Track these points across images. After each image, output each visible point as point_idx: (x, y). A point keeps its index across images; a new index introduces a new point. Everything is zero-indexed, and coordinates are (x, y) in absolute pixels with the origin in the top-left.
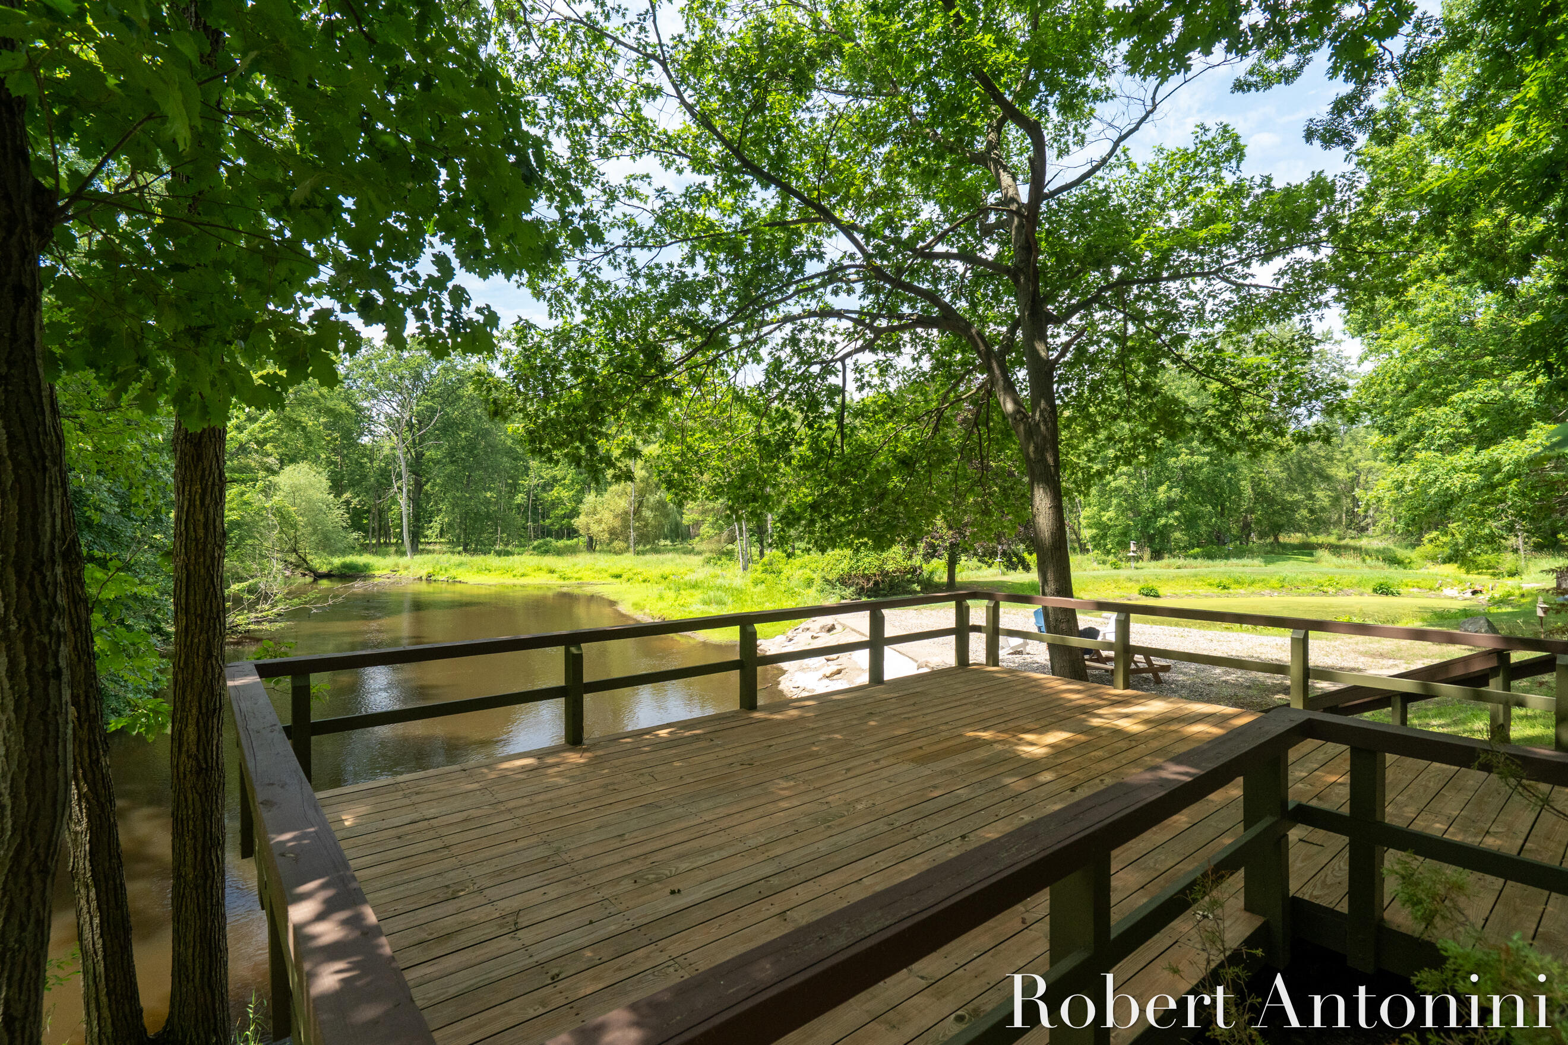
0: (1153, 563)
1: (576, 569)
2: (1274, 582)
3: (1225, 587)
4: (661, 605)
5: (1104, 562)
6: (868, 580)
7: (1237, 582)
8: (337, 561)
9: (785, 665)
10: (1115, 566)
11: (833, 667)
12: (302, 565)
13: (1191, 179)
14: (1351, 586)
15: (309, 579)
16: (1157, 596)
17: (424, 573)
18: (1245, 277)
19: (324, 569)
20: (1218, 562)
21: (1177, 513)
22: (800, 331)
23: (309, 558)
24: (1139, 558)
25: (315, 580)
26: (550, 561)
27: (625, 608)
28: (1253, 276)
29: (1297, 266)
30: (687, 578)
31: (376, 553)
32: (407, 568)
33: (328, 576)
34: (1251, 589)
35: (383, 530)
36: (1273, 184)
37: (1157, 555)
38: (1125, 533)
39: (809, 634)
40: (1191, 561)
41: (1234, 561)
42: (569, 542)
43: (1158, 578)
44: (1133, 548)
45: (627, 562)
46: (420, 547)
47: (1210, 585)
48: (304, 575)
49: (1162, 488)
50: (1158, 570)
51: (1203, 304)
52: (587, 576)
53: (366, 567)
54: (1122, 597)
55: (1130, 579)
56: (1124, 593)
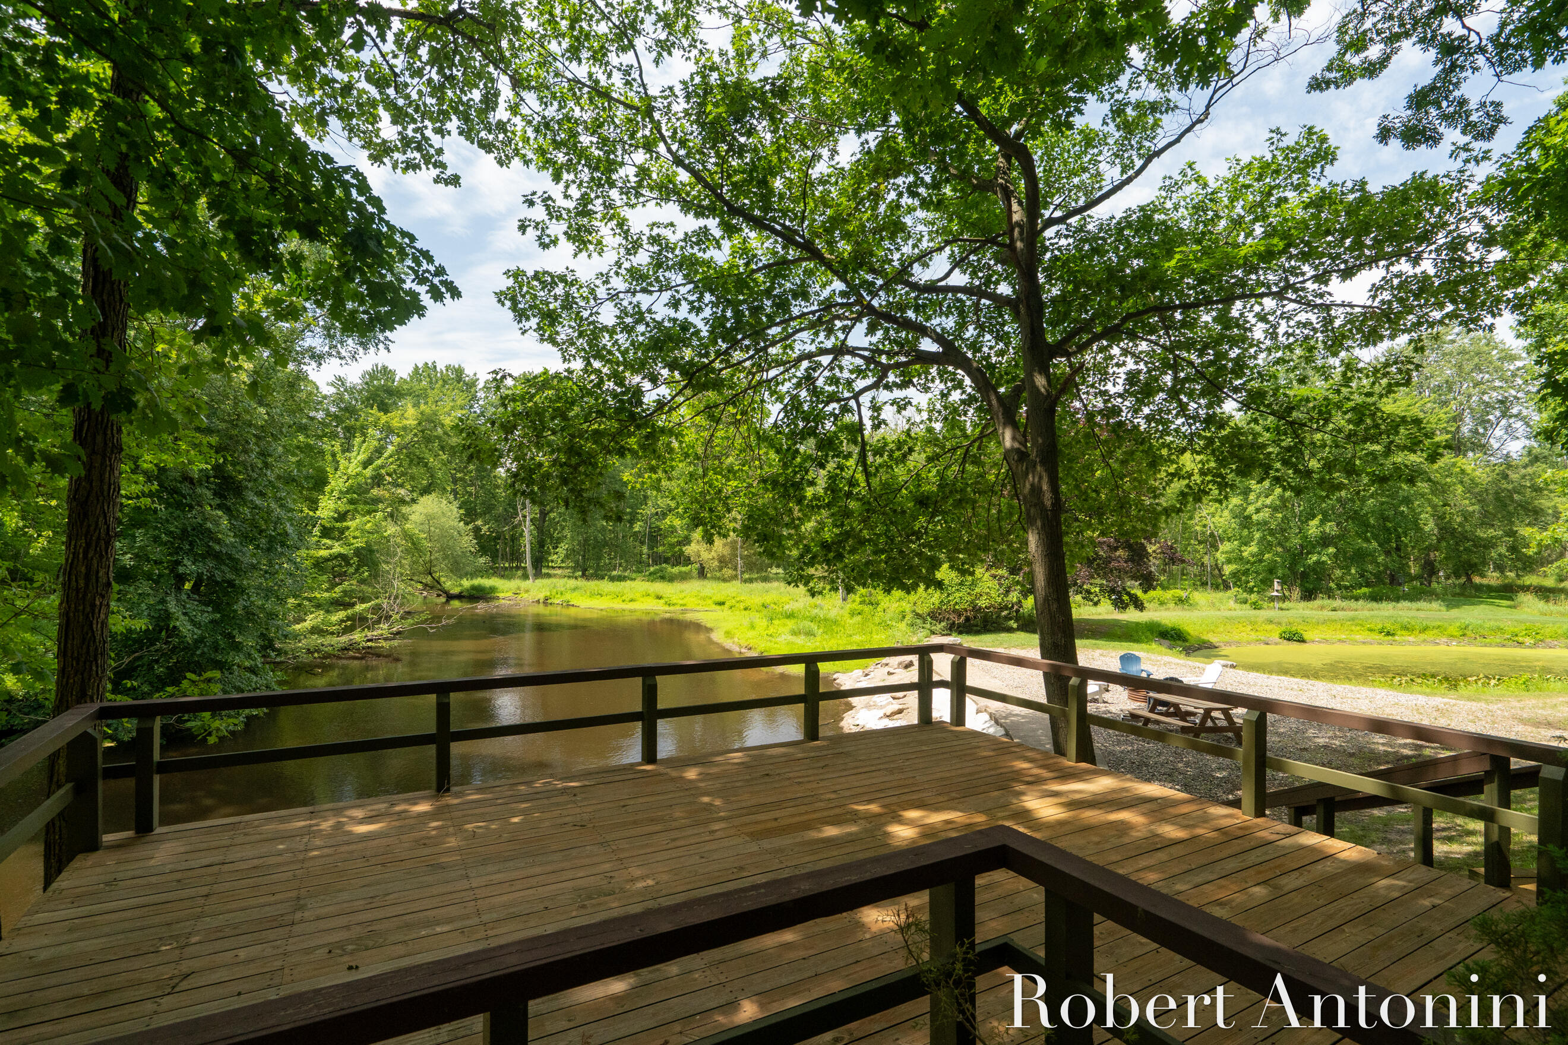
0: (1303, 604)
1: (682, 595)
2: (1453, 630)
3: (1388, 634)
4: (752, 634)
5: (1245, 602)
6: (960, 616)
7: (1405, 628)
8: (466, 583)
9: (854, 700)
10: (1256, 606)
11: (896, 706)
12: (435, 586)
13: (1272, 188)
14: (1556, 636)
15: (443, 599)
16: (1302, 641)
17: (541, 596)
18: (1321, 296)
19: (456, 591)
20: (1384, 605)
21: (1331, 550)
22: (814, 370)
23: (443, 579)
24: (1284, 598)
25: (447, 601)
26: (660, 587)
27: (717, 636)
28: (1330, 294)
29: (1396, 282)
30: (786, 607)
31: (502, 577)
32: (527, 591)
33: (459, 597)
34: (1423, 636)
35: (516, 556)
36: (1368, 188)
37: (1308, 595)
38: (1271, 571)
39: (887, 669)
40: (1353, 604)
41: (1406, 604)
42: (684, 569)
43: (1305, 620)
44: (1276, 586)
45: (733, 590)
46: (544, 571)
47: (1371, 630)
48: (439, 596)
49: (1315, 522)
50: (1308, 612)
51: (1275, 327)
52: (691, 602)
53: (493, 589)
54: (1258, 641)
55: (1270, 621)
56: (1262, 636)
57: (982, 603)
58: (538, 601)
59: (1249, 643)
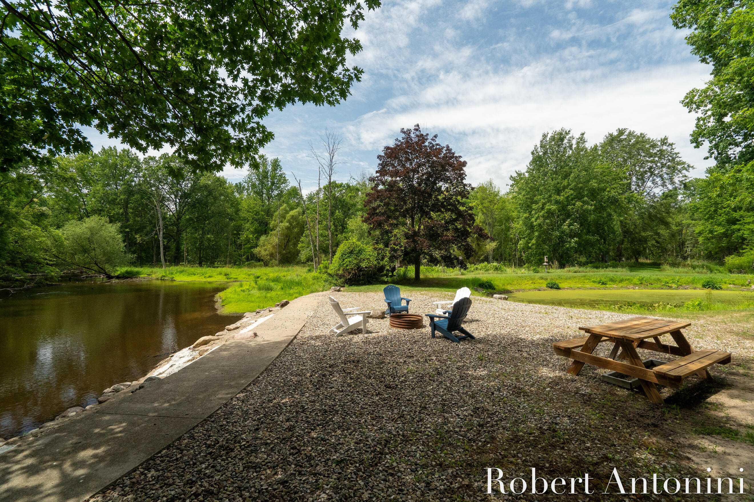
0: (560, 270)
2: (636, 281)
3: (603, 284)
7: (612, 281)
8: (125, 270)
10: (534, 270)
14: (688, 283)
16: (558, 288)
19: (117, 274)
20: (600, 269)
24: (550, 267)
33: (118, 277)
34: (621, 285)
37: (562, 266)
40: (583, 269)
41: (611, 269)
43: (560, 277)
44: (546, 261)
47: (594, 282)
50: (561, 274)
53: (138, 273)
54: (535, 289)
55: (542, 278)
56: (537, 286)
57: (363, 265)
58: (158, 279)
59: (530, 290)
